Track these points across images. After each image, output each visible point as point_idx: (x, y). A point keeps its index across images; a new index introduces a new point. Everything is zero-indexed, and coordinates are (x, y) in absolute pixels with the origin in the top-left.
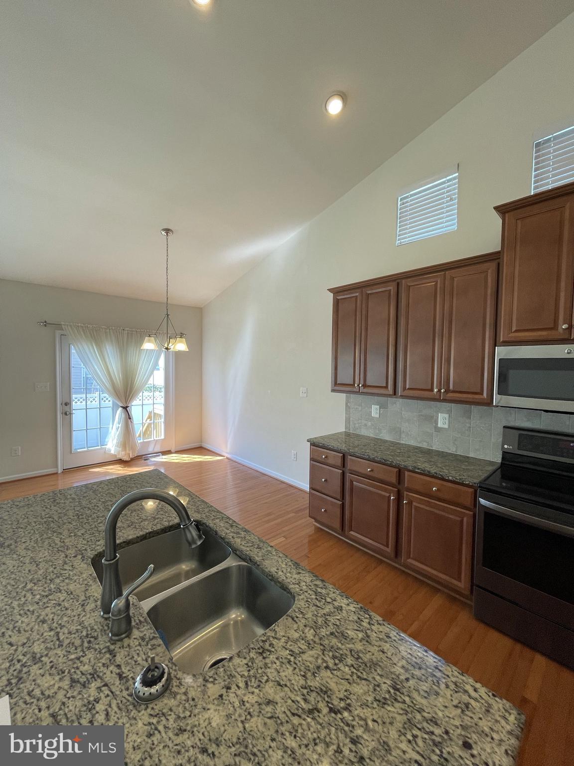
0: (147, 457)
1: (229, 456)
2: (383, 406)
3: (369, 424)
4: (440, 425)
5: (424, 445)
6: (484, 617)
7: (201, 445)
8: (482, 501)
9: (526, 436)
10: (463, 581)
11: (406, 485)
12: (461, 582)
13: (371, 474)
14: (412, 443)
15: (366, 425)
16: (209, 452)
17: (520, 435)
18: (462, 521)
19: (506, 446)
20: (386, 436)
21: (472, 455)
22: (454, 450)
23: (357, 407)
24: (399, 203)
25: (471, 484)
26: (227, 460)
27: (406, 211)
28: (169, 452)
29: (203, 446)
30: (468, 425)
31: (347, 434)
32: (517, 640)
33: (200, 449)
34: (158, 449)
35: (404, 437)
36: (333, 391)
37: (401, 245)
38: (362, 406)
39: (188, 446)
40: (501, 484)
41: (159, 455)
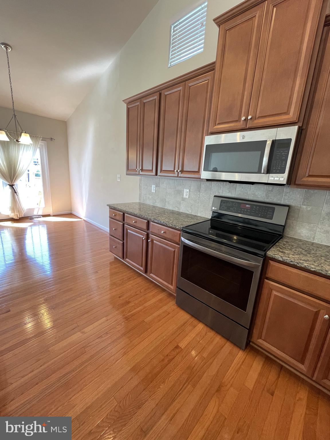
0: (33, 218)
1: (85, 219)
2: (157, 186)
3: (151, 197)
4: (185, 196)
5: (176, 209)
6: (181, 305)
7: (71, 212)
8: (183, 239)
9: (225, 201)
10: (173, 286)
11: (150, 231)
12: (172, 286)
13: (135, 224)
14: (171, 208)
15: (149, 198)
16: (75, 216)
17: (222, 201)
18: (175, 251)
19: (213, 208)
20: (159, 205)
21: (199, 215)
22: (190, 212)
23: (145, 186)
24: (172, 31)
25: (179, 228)
26: (83, 221)
27: (176, 38)
28: (49, 215)
29: (72, 213)
30: (198, 196)
31: (140, 204)
32: (193, 316)
33: (70, 215)
34: (40, 213)
35: (167, 204)
36: (127, 174)
37: (171, 66)
38: (147, 186)
39: (62, 212)
40: (209, 232)
41: (41, 217)
